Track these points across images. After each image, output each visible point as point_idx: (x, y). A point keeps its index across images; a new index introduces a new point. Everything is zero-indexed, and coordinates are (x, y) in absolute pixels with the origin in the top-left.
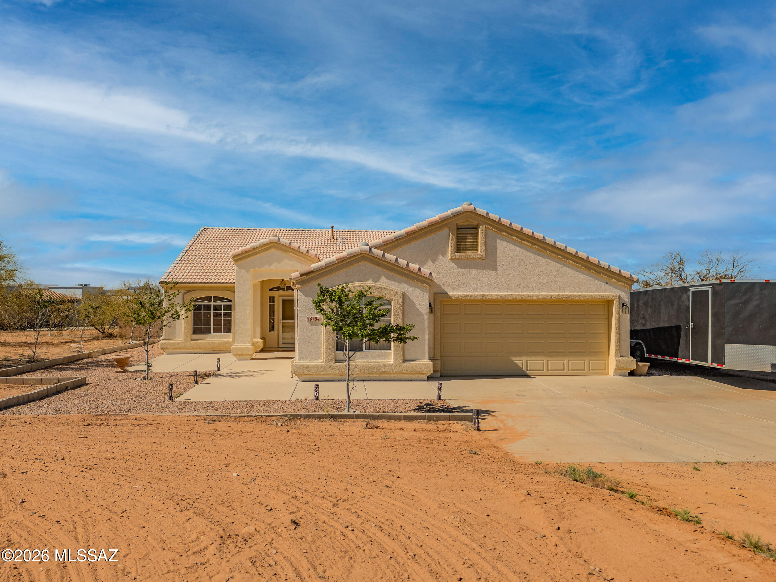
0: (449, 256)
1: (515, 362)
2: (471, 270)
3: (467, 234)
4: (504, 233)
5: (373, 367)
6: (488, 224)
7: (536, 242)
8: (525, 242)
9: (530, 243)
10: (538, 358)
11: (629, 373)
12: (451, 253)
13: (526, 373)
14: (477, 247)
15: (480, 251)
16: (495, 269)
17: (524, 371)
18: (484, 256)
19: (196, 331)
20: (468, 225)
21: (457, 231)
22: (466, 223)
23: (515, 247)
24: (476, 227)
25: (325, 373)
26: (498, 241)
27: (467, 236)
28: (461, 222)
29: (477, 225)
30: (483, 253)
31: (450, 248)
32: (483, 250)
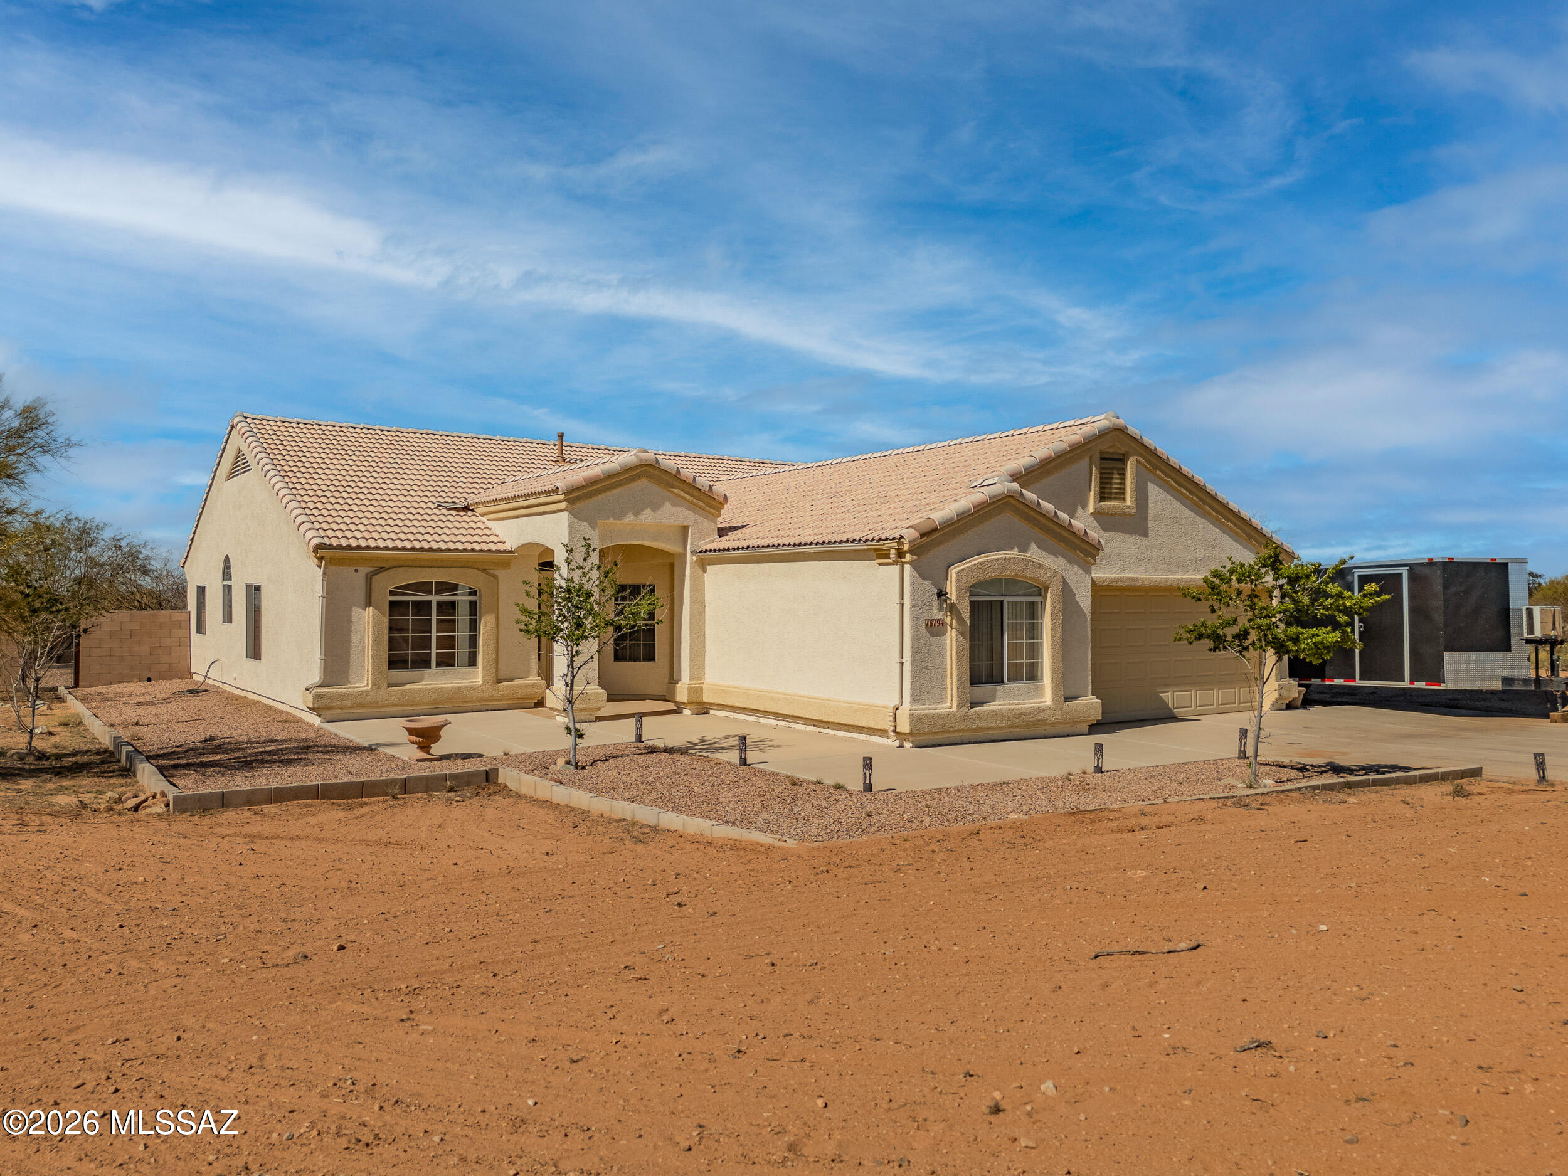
0: (1091, 508)
1: (1161, 694)
2: (1117, 534)
3: (1113, 469)
4: (1158, 472)
5: (1024, 714)
6: (1141, 456)
7: (1194, 490)
8: (1182, 489)
9: (1187, 490)
10: (1187, 688)
11: (1287, 704)
12: (1095, 502)
13: (1173, 713)
14: (1124, 494)
15: (1129, 501)
16: (1145, 534)
17: (1170, 709)
18: (1134, 510)
19: (395, 663)
20: (1113, 453)
21: (1101, 463)
22: (1111, 450)
23: (1169, 497)
24: (1121, 457)
25: (957, 728)
26: (1149, 483)
27: (1113, 474)
28: (1106, 446)
29: (1124, 455)
30: (1134, 506)
31: (1092, 494)
32: (1134, 499)
